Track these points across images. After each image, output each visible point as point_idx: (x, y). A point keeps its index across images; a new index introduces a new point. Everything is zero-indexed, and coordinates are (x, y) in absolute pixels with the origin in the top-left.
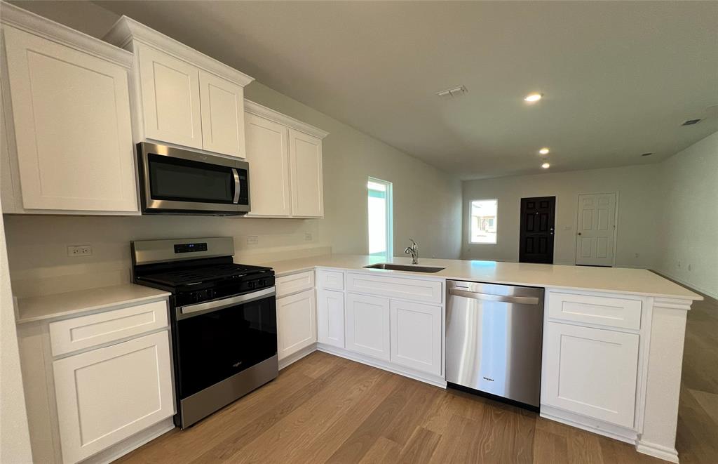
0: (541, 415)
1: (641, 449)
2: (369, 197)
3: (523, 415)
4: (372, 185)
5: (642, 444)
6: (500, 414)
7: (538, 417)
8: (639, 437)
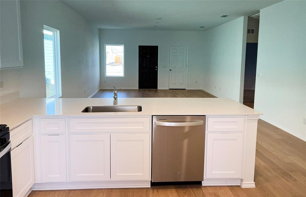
0: (203, 185)
1: (243, 186)
2: (44, 40)
3: (195, 188)
4: (45, 32)
5: (244, 184)
6: (186, 192)
7: (202, 187)
8: (242, 180)
